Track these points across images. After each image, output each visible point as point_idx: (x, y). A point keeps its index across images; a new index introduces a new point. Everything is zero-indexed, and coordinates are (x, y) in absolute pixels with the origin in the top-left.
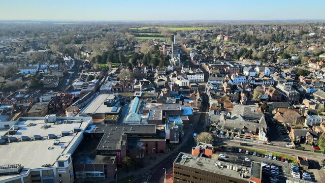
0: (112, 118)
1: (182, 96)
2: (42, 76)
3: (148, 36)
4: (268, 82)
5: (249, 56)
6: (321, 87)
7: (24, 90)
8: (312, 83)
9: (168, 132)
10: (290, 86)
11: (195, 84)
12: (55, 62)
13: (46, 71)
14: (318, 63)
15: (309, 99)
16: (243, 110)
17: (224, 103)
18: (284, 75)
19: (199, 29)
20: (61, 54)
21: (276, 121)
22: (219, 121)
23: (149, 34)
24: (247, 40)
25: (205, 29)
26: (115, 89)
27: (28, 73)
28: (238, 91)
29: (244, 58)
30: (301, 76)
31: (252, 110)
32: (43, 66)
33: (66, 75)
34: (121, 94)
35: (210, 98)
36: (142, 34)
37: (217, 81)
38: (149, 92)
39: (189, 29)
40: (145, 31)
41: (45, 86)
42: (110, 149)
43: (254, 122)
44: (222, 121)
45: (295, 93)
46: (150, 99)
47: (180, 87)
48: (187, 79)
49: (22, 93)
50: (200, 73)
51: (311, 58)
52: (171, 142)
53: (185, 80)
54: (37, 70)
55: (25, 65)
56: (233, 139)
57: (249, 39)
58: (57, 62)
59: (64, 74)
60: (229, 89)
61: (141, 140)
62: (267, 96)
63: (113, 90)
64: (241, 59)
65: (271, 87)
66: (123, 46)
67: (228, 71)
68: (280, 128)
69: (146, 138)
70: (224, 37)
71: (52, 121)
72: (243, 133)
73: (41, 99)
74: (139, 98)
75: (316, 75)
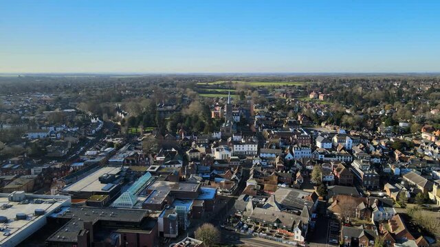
0: (98, 199)
1: (213, 174)
2: (50, 142)
3: (217, 93)
4: (343, 157)
5: (337, 120)
6: (418, 167)
7: (16, 159)
8: (409, 160)
9: (161, 221)
10: (369, 164)
11: (237, 157)
12: (76, 124)
13: (59, 135)
14: (434, 132)
15: (393, 184)
16: (286, 195)
17: (265, 185)
18: (372, 148)
19: (289, 85)
20: (90, 114)
21: (331, 213)
22: (245, 210)
23: (219, 90)
24: (348, 99)
25: (297, 84)
26: (128, 161)
27: (37, 137)
28: (295, 169)
29: (326, 124)
30: (397, 151)
31: (300, 196)
32: (59, 129)
33: (83, 141)
34: (131, 167)
35: (251, 177)
36: (209, 90)
37: (271, 154)
38: (173, 166)
39: (276, 84)
40: (217, 87)
41: (49, 155)
42: (65, 240)
43: (294, 213)
44: (249, 210)
45: (373, 173)
46: (164, 176)
47: (215, 161)
48: (230, 150)
49: (13, 162)
50: (252, 143)
51: (426, 126)
52: (165, 235)
53: (225, 152)
54: (48, 133)
55: (38, 128)
56: (256, 236)
57: (351, 98)
58: (80, 125)
59: (80, 139)
60: (281, 165)
61: (119, 230)
62: (333, 177)
63: (126, 161)
64: (323, 124)
65: (340, 165)
66: (172, 105)
67: (294, 141)
68: (333, 224)
69: (127, 228)
70: (318, 95)
71: (18, 199)
72: (276, 228)
73: (32, 171)
74: (152, 173)
75: (423, 150)
